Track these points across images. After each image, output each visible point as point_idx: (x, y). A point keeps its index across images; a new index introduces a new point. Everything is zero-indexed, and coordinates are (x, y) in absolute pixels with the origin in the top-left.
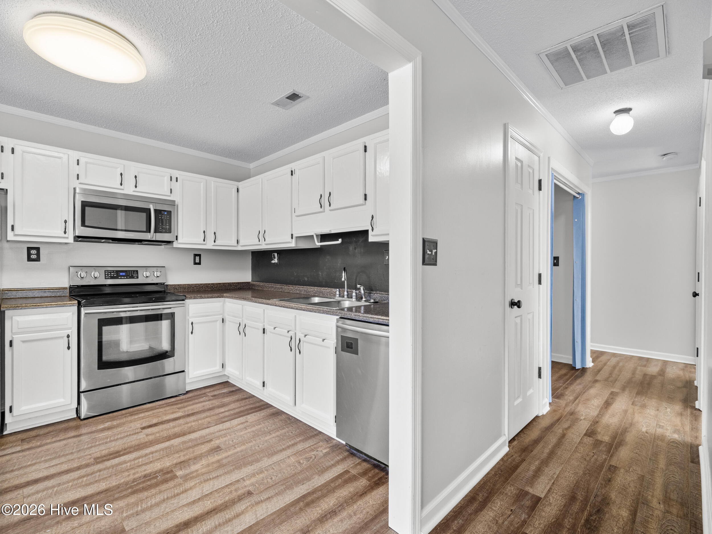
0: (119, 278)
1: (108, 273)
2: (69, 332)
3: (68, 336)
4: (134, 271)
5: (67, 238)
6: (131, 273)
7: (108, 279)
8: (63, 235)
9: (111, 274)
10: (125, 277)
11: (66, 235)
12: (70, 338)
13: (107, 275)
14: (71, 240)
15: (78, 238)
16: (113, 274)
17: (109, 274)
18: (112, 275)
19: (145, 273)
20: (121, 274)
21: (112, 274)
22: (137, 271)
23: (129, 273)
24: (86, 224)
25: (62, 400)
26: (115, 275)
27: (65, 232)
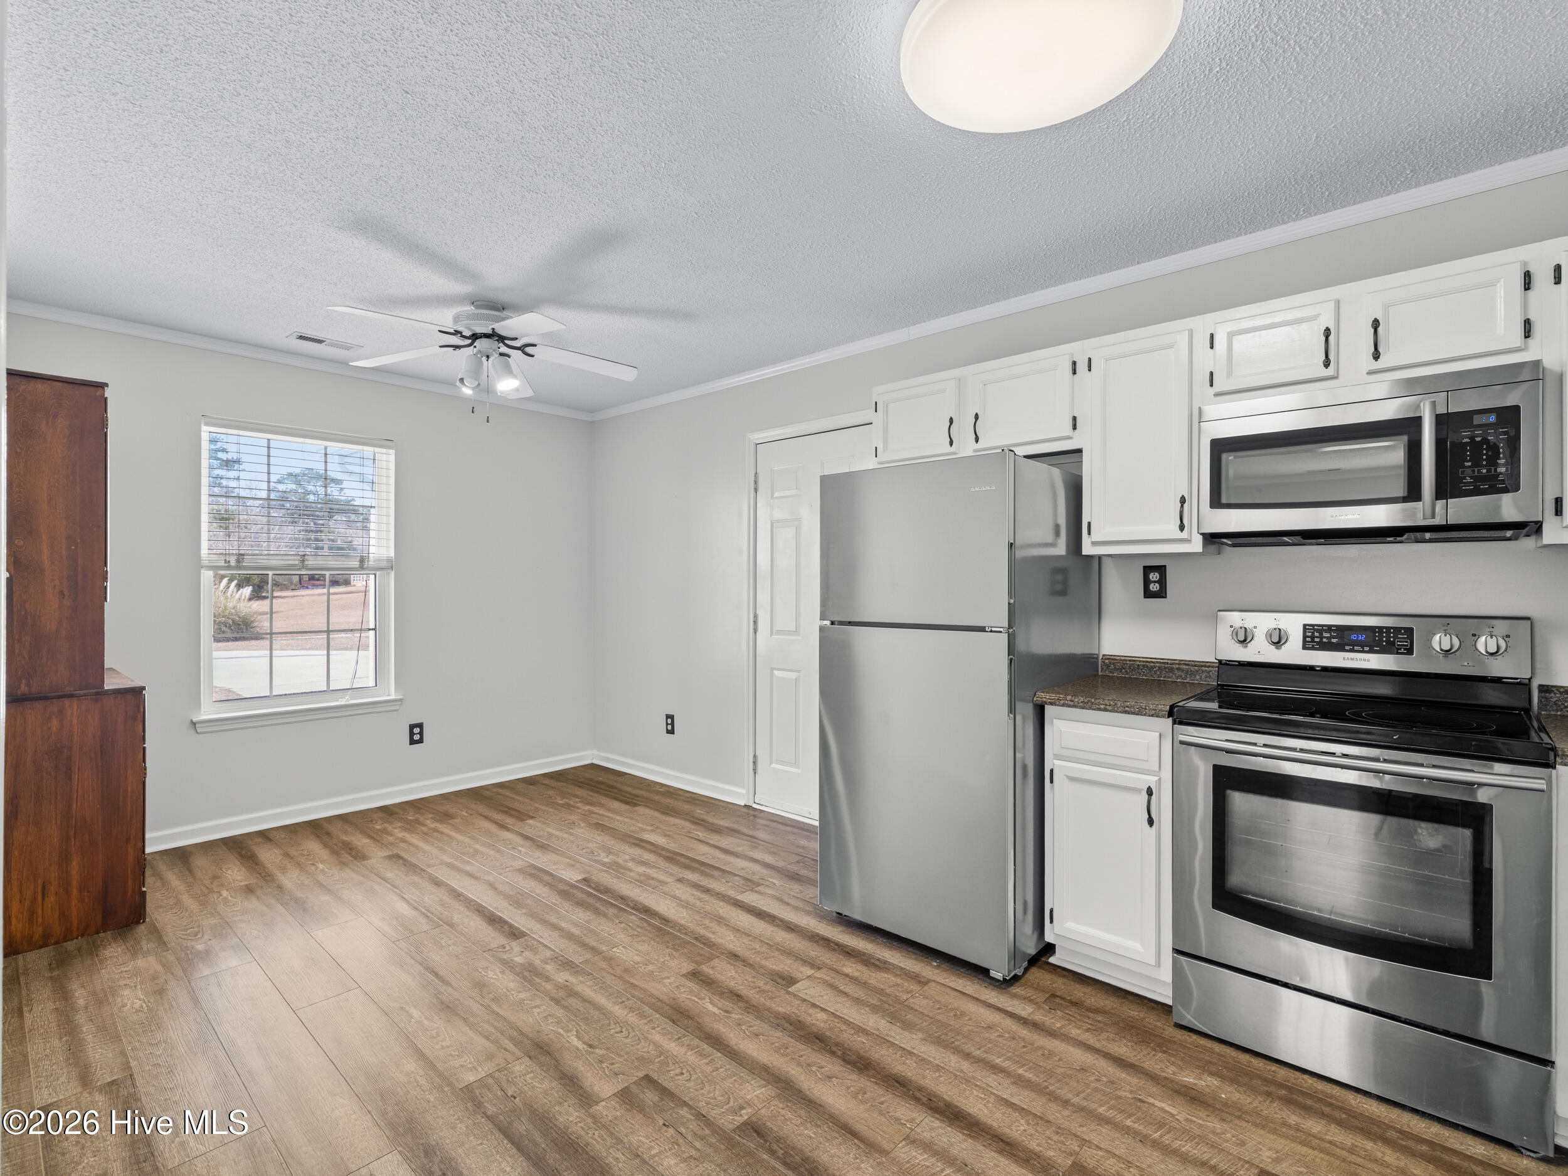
0: (1347, 648)
1: (1313, 633)
2: (1151, 781)
3: (1150, 792)
4: (1397, 630)
5: (1188, 541)
6: (1388, 637)
7: (1313, 648)
8: (1179, 535)
9: (1321, 637)
10: (1366, 649)
11: (1185, 535)
12: (1154, 797)
13: (1308, 639)
14: (1196, 545)
15: (1213, 539)
16: (1328, 635)
17: (1317, 634)
18: (1324, 640)
19: (1437, 637)
20: (1354, 637)
21: (1325, 635)
22: (1409, 631)
23: (1381, 637)
24: (1224, 501)
25: (1138, 946)
26: (1334, 641)
27: (1182, 528)
